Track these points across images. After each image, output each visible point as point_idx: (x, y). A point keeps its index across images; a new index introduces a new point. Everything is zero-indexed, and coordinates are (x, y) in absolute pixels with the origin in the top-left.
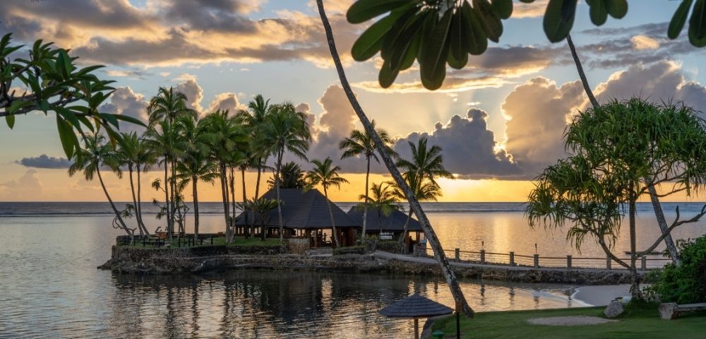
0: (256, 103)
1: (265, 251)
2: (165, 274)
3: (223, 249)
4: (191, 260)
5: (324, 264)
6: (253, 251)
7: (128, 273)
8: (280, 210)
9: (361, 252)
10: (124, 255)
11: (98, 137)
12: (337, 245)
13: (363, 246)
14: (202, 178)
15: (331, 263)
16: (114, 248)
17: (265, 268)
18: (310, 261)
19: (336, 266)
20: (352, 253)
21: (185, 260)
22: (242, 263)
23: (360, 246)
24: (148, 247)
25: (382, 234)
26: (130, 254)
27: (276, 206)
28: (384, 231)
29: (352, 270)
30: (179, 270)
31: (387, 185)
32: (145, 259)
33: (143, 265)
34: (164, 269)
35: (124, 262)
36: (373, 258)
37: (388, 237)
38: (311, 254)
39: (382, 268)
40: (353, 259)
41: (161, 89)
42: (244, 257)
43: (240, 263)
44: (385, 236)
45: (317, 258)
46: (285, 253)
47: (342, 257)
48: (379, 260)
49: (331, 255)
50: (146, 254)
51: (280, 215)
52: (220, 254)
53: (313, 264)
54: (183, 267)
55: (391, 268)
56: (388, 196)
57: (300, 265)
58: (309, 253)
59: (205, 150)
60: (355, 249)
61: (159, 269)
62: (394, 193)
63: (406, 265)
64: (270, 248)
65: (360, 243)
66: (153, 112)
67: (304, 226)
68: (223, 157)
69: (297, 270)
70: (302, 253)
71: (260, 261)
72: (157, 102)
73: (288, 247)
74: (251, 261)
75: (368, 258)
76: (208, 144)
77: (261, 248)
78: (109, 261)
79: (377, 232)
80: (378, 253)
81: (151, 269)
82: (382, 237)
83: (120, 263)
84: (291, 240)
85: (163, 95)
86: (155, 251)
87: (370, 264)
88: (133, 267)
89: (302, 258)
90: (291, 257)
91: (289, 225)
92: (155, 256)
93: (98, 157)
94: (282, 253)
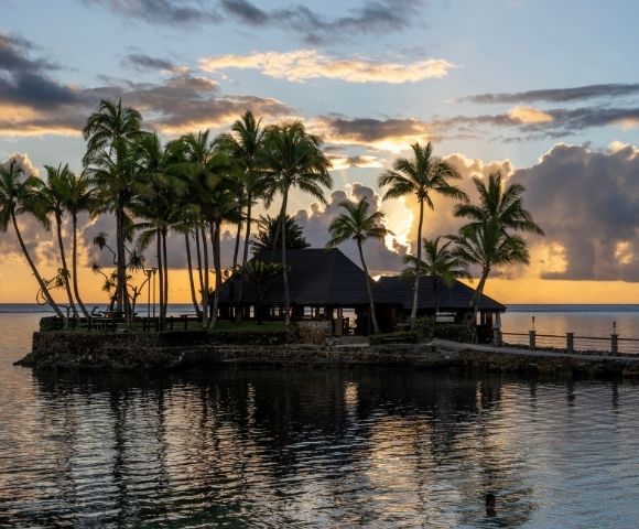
0: (244, 123)
1: (264, 339)
2: (125, 371)
3: (203, 336)
4: (163, 351)
5: (359, 358)
6: (244, 339)
7: (68, 370)
8: (286, 279)
9: (414, 340)
10: (57, 344)
11: (15, 169)
12: (376, 330)
13: (415, 332)
14: (176, 228)
15: (370, 357)
16: (36, 336)
17: (268, 364)
18: (336, 354)
19: (378, 361)
20: (398, 341)
21: (155, 351)
22: (232, 357)
23: (410, 332)
24: (94, 332)
25: (438, 314)
26: (67, 343)
27: (281, 272)
28: (441, 310)
29: (404, 367)
30: (147, 365)
31: (447, 241)
32: (91, 349)
33: (90, 358)
34: (124, 363)
35: (57, 355)
36: (433, 349)
37: (447, 319)
38: (334, 344)
39: (451, 364)
40: (405, 350)
41: (103, 102)
42: (233, 349)
43: (230, 357)
44: (443, 318)
45: (346, 349)
46: (293, 342)
47: (384, 347)
48: (444, 352)
49: (367, 345)
50: (93, 343)
51: (286, 285)
52: (198, 344)
53: (341, 359)
54: (152, 362)
55: (465, 363)
56: (448, 257)
57: (322, 360)
58: (331, 343)
59: (180, 187)
60: (402, 335)
61: (115, 364)
62: (455, 254)
63: (491, 359)
64: (271, 334)
65: (408, 328)
66: (92, 135)
67: (323, 302)
68: (204, 200)
69: (318, 367)
70: (319, 343)
71: (259, 355)
72: (100, 122)
73: (297, 333)
74: (245, 355)
75: (426, 349)
76: (183, 178)
77: (257, 335)
78: (29, 355)
79: (431, 312)
80: (437, 342)
81: (103, 365)
82: (439, 319)
83: (51, 357)
84: (301, 324)
85: (106, 111)
86: (107, 338)
87: (431, 358)
88: (73, 361)
89: (323, 349)
90: (305, 348)
91: (298, 300)
92: (107, 345)
93: (15, 199)
94: (289, 342)
